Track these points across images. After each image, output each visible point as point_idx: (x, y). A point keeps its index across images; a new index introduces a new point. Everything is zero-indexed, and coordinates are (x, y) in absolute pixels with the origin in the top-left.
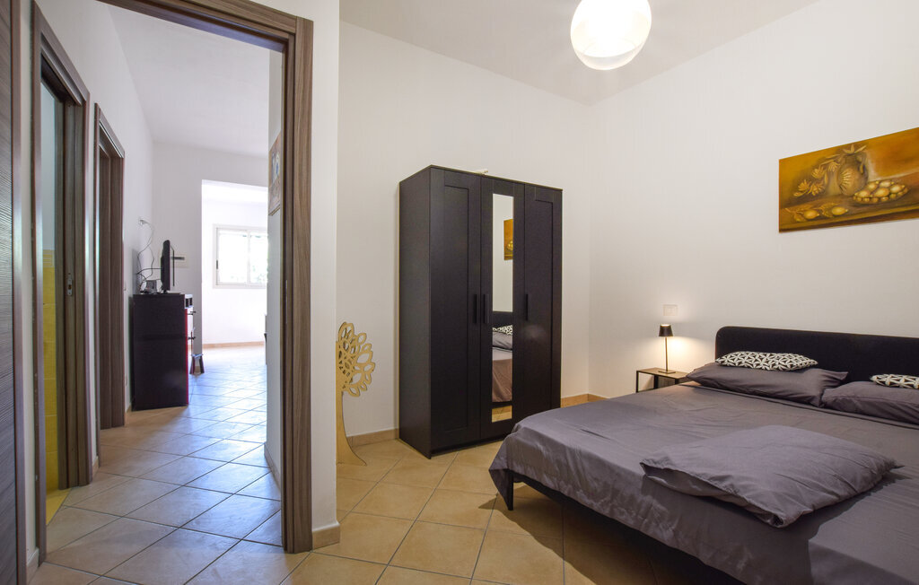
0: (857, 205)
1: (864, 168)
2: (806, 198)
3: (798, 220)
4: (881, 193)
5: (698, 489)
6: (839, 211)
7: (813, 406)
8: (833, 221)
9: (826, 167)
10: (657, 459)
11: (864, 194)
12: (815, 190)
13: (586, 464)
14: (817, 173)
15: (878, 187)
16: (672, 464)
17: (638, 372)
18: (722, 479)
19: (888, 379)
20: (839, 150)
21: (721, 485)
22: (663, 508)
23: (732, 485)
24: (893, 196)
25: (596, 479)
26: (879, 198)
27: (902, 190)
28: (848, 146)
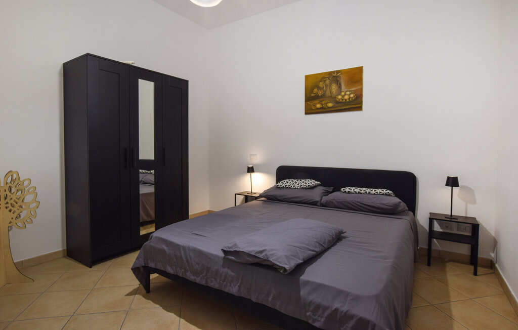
0: (337, 102)
1: (340, 84)
2: (317, 97)
3: (313, 108)
4: (346, 97)
5: (250, 260)
6: (330, 105)
7: (318, 206)
8: (329, 110)
9: (325, 81)
10: (230, 245)
11: (340, 97)
12: (320, 93)
13: (192, 256)
14: (321, 84)
15: (345, 94)
16: (238, 248)
17: (236, 194)
18: (261, 252)
19: (347, 189)
20: (330, 73)
21: (261, 256)
22: (233, 274)
23: (266, 255)
24: (351, 99)
25: (198, 263)
26: (346, 100)
27: (354, 96)
28: (333, 72)
